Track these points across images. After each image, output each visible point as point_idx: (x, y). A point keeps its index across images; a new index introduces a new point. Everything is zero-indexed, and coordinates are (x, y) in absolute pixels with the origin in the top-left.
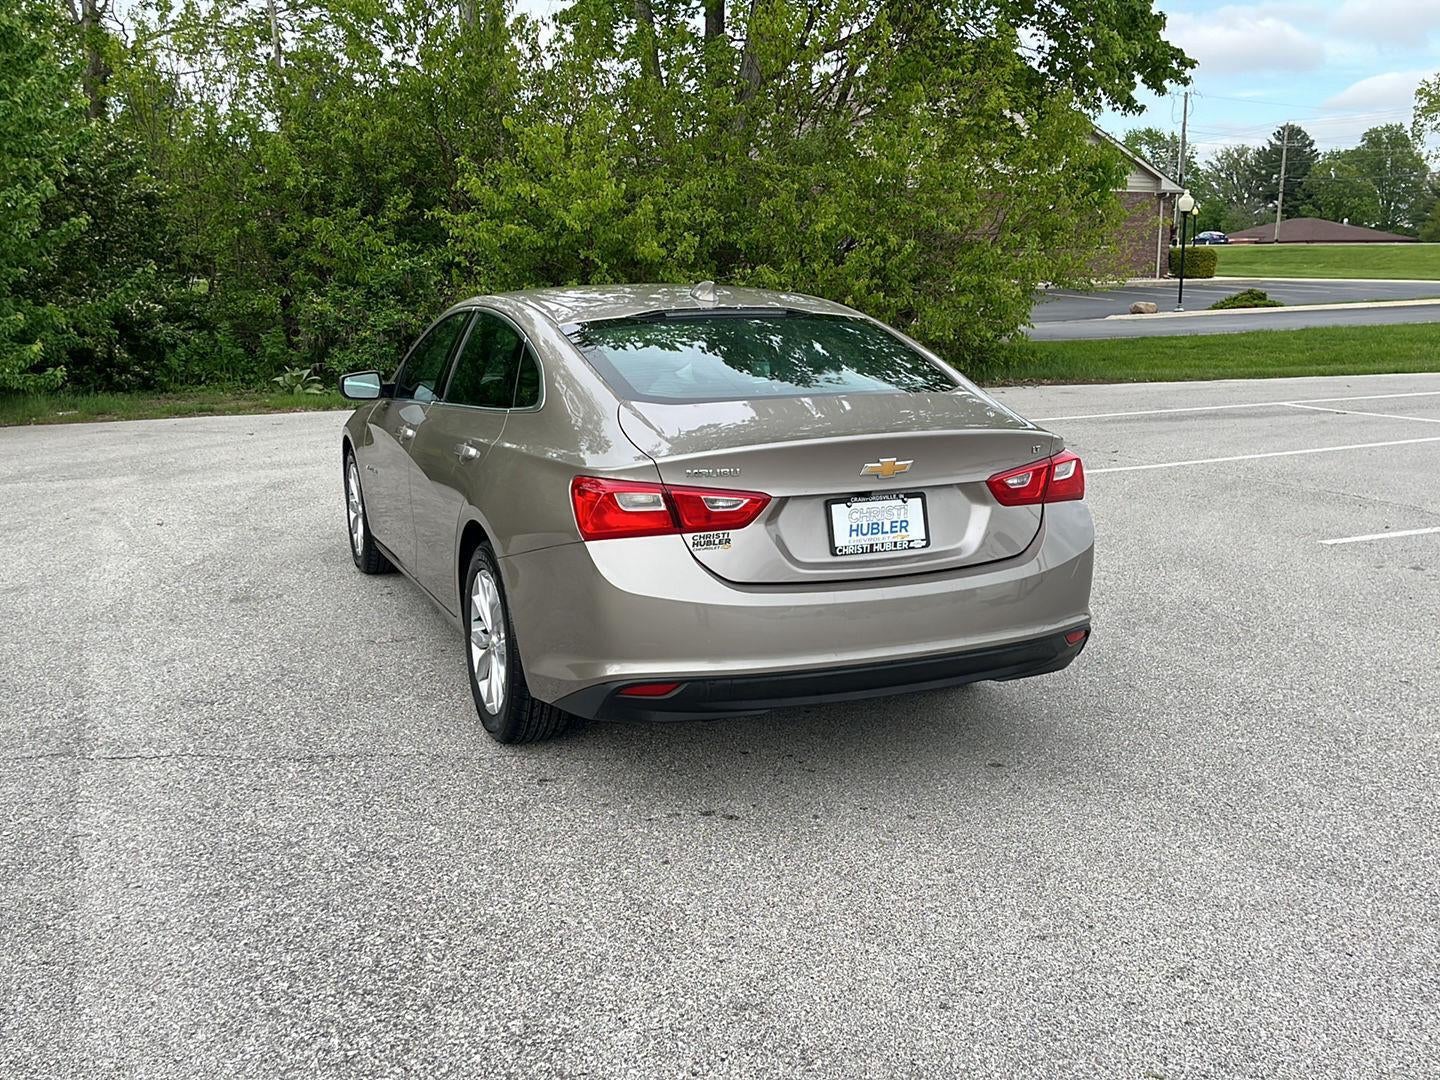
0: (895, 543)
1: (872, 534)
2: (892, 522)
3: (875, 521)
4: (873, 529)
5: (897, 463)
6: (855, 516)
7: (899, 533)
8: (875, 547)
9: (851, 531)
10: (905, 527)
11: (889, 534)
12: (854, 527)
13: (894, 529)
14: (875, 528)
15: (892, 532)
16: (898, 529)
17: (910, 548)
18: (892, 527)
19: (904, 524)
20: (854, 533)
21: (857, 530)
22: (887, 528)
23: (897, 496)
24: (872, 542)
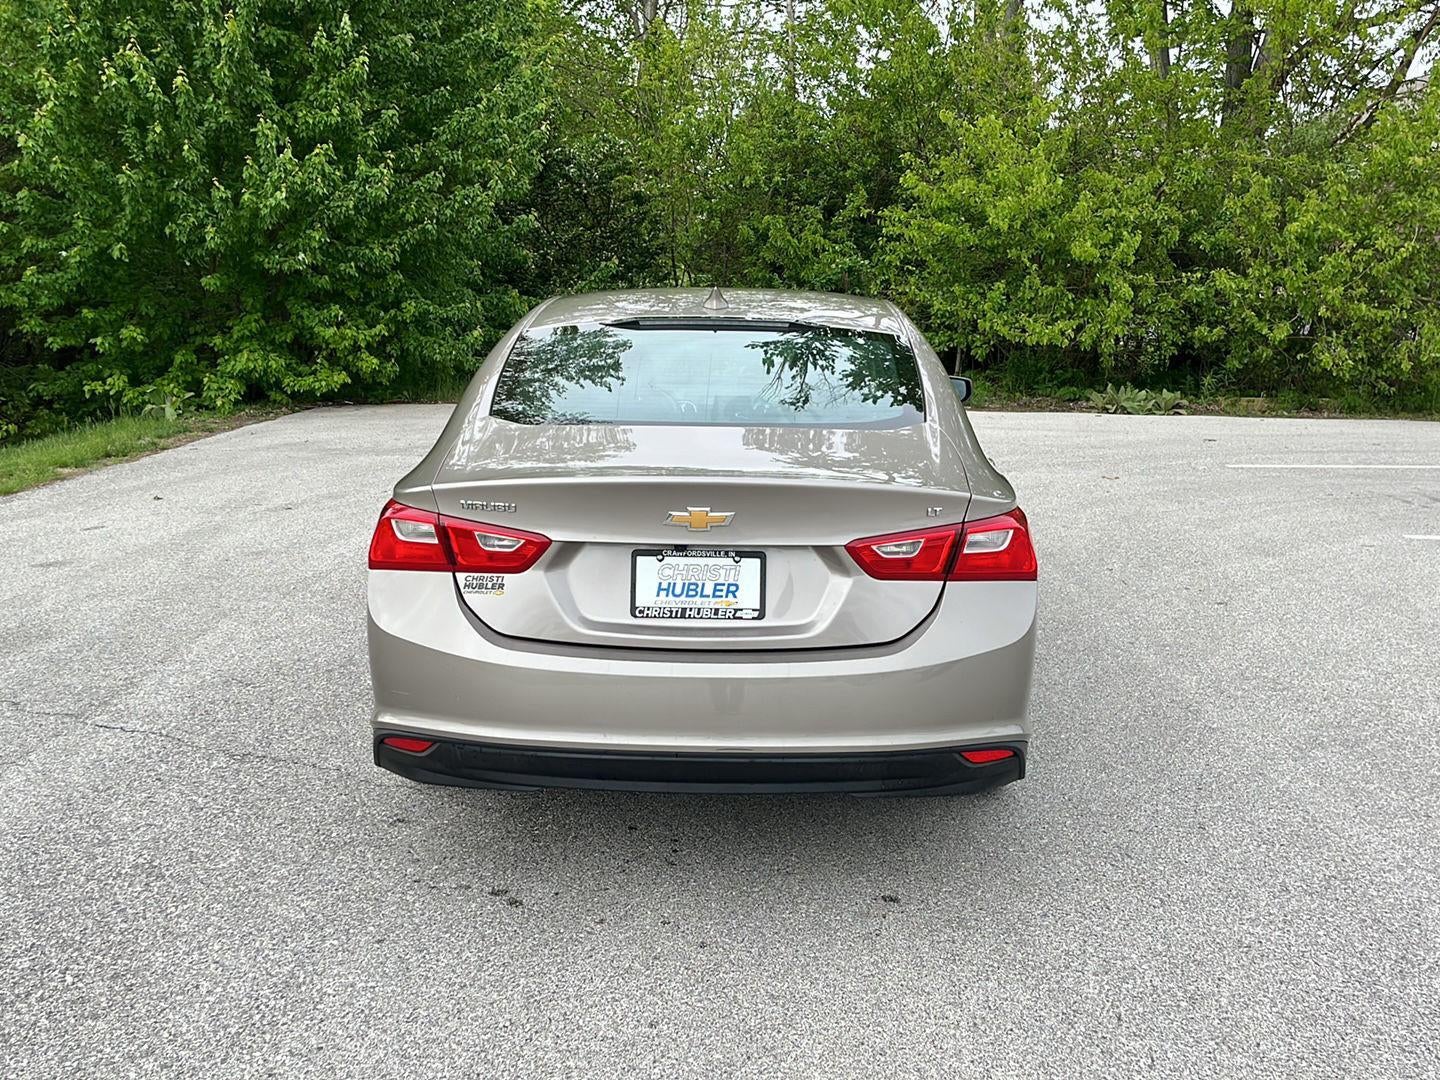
0: (717, 610)
1: (687, 596)
2: (716, 585)
3: (693, 581)
4: (689, 590)
5: (711, 514)
6: (668, 572)
7: (724, 599)
8: (688, 612)
9: (660, 589)
10: (733, 593)
11: (711, 599)
12: (664, 586)
13: (718, 593)
14: (692, 589)
15: (714, 596)
16: (724, 593)
17: (735, 618)
18: (715, 590)
19: (733, 588)
20: (663, 593)
21: (667, 590)
22: (709, 590)
23: (727, 553)
24: (684, 606)
